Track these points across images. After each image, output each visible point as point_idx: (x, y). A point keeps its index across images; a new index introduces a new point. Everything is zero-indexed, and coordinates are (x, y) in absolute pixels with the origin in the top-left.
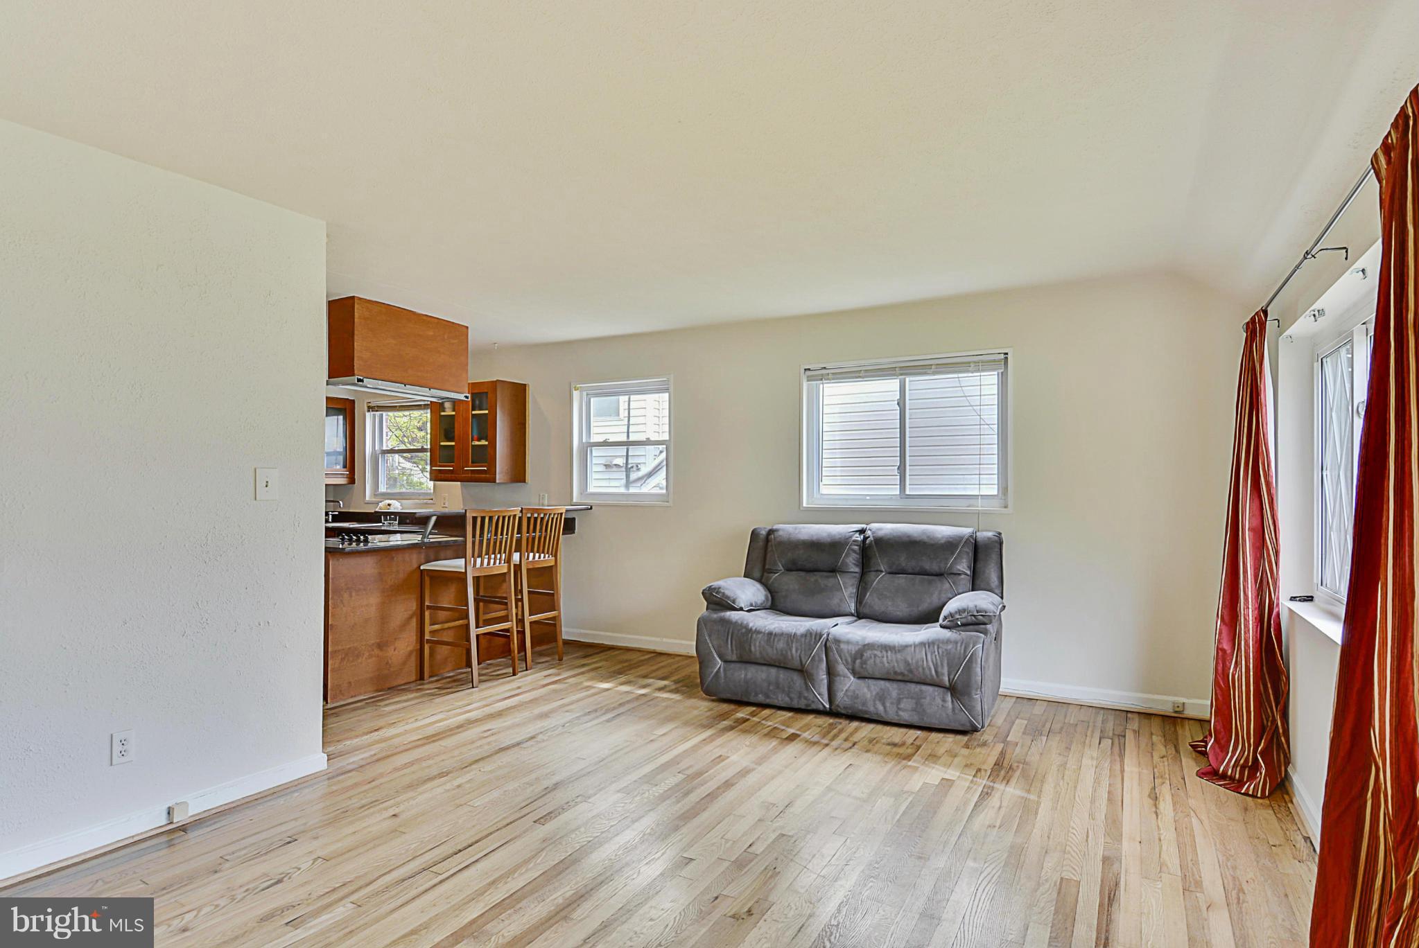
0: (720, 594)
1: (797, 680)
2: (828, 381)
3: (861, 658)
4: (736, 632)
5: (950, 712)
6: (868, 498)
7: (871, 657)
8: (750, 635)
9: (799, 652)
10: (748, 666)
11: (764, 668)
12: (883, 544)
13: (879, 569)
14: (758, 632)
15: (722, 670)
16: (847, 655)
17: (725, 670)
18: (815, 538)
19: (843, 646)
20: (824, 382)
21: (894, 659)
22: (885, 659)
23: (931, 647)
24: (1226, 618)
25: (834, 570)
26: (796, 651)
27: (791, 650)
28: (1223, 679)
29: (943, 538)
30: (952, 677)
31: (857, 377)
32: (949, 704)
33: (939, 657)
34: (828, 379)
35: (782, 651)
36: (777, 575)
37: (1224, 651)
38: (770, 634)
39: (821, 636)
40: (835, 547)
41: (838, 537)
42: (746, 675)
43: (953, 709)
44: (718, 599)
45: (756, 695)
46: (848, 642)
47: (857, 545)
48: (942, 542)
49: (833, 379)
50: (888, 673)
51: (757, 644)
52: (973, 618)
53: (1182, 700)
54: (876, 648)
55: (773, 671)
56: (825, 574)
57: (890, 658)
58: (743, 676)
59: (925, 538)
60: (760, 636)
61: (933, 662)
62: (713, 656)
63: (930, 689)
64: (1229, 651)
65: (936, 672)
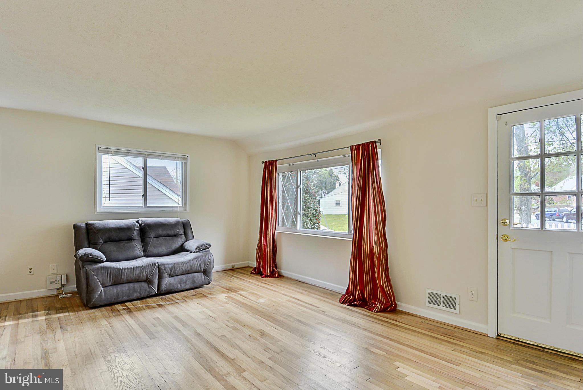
0: (94, 256)
1: (145, 285)
2: (111, 155)
3: (174, 269)
4: (112, 271)
5: (203, 280)
6: (129, 208)
7: (178, 267)
8: (121, 271)
9: (146, 273)
10: (117, 286)
11: (126, 285)
12: (150, 226)
13: (151, 236)
14: (125, 269)
15: (103, 291)
16: (169, 269)
17: (105, 291)
18: (118, 226)
19: (166, 266)
20: (110, 154)
21: (186, 266)
22: (183, 267)
23: (198, 259)
24: (264, 236)
25: (130, 239)
26: (145, 273)
27: (143, 273)
28: (265, 253)
29: (173, 222)
30: (205, 268)
31: (126, 155)
32: (203, 277)
33: (201, 262)
34: (111, 154)
35: (138, 274)
36: (101, 245)
37: (265, 245)
38: (131, 268)
39: (155, 264)
40: (129, 229)
41: (130, 225)
42: (117, 290)
43: (204, 278)
44: (92, 259)
45: (123, 298)
46: (168, 264)
47: (138, 228)
48: (174, 223)
49: (114, 154)
50: (183, 272)
51: (126, 274)
52: (206, 247)
53: (234, 264)
54: (179, 264)
55: (131, 285)
56: (126, 241)
57: (185, 266)
58: (115, 291)
59: (166, 222)
60: (126, 271)
61: (199, 264)
62: (99, 286)
63: (196, 274)
64: (266, 245)
65: (200, 267)
